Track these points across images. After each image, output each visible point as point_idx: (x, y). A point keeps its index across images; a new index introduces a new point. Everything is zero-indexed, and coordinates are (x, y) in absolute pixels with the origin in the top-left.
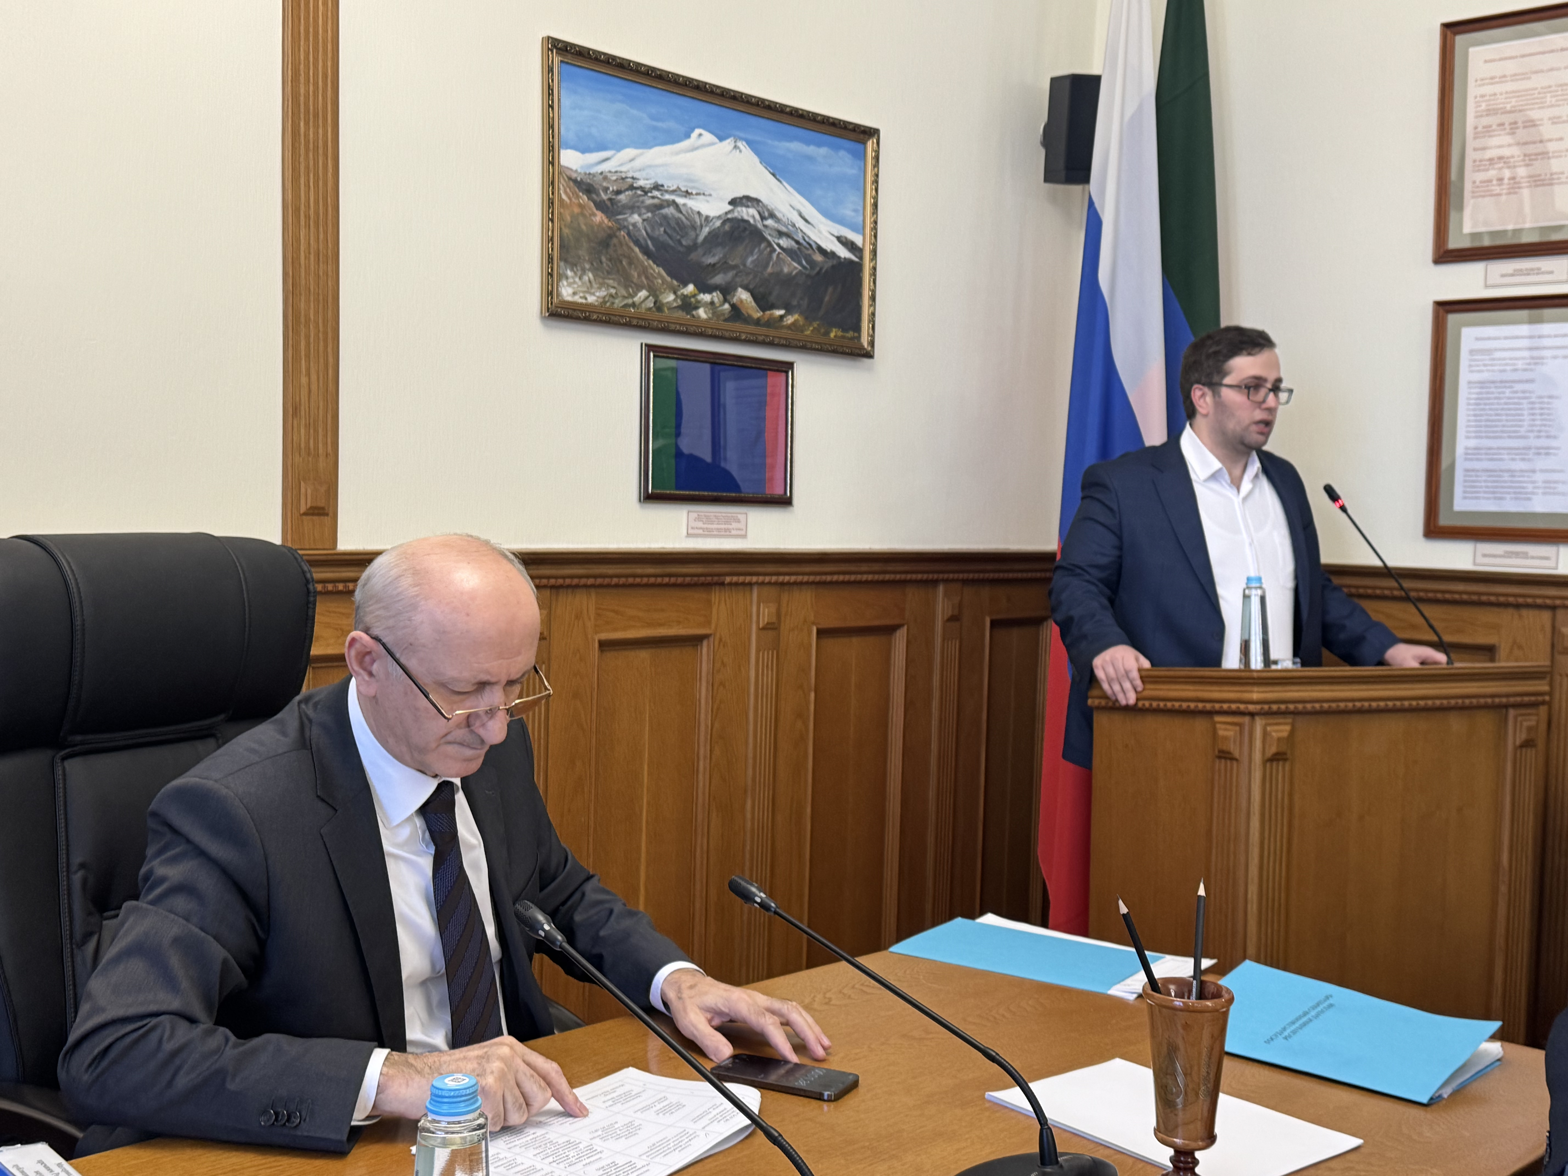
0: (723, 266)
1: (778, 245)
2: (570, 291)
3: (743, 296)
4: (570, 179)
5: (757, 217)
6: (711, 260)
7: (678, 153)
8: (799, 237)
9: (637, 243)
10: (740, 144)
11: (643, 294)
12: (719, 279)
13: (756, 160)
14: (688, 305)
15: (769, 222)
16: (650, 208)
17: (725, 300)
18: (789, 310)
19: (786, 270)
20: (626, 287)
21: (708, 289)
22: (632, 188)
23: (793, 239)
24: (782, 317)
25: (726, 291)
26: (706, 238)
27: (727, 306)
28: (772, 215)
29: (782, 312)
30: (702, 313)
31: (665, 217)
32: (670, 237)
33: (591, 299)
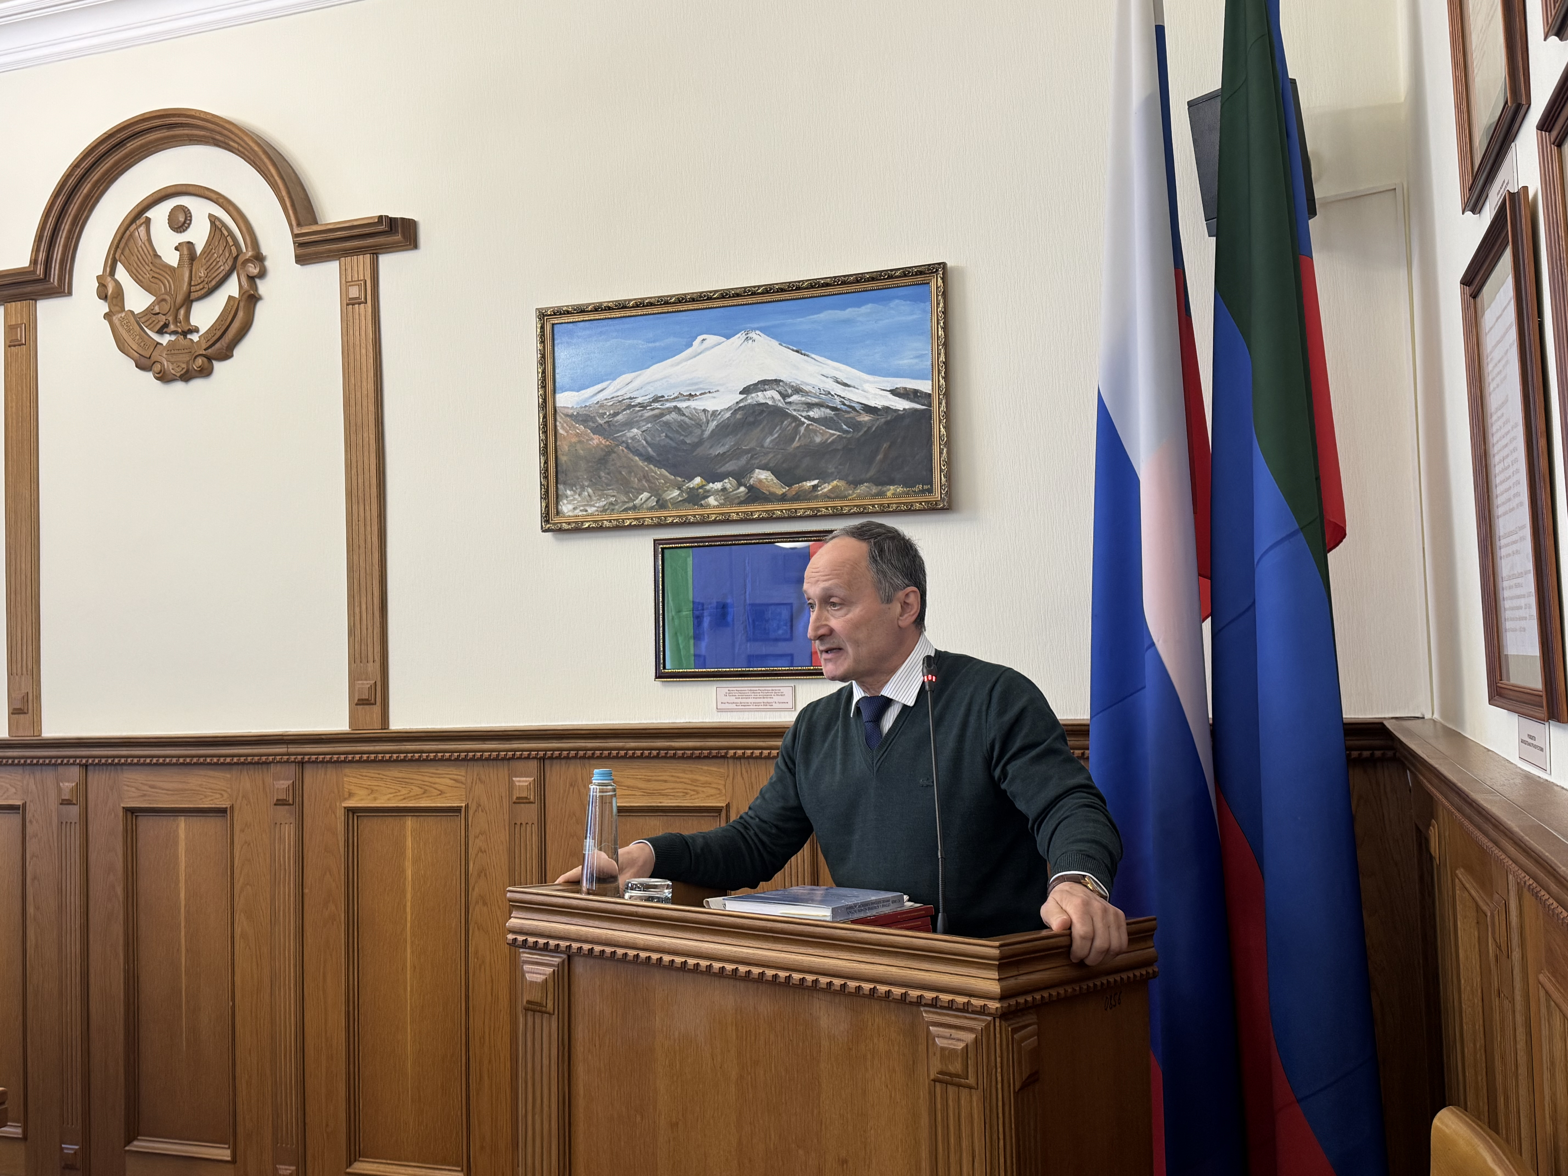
0: (735, 453)
1: (808, 418)
2: (571, 507)
3: (762, 476)
4: (567, 415)
5: (777, 396)
6: (720, 450)
7: (678, 364)
8: (837, 403)
9: (637, 453)
10: (752, 335)
11: (645, 495)
12: (730, 466)
13: (775, 343)
14: (695, 498)
15: (795, 398)
16: (647, 420)
17: (740, 484)
18: (824, 477)
19: (818, 440)
20: (626, 493)
21: (719, 478)
22: (630, 406)
23: (828, 407)
24: (815, 487)
25: (740, 476)
26: (713, 431)
27: (742, 489)
28: (797, 390)
29: (816, 482)
30: (712, 501)
31: (667, 424)
32: (671, 439)
33: (591, 510)
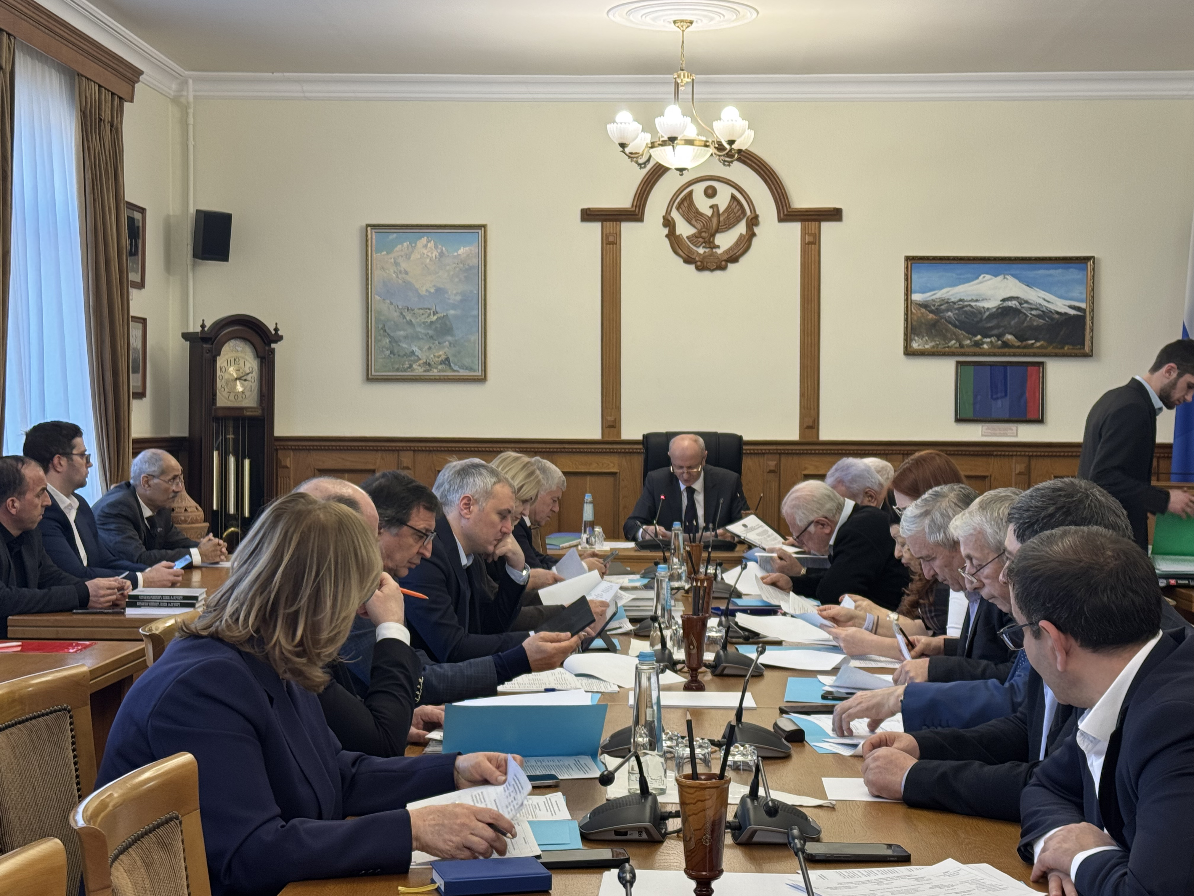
0: (998, 327)
1: (1031, 314)
2: (917, 345)
3: (1009, 337)
4: (916, 304)
5: (1017, 304)
6: (989, 325)
7: (973, 285)
8: (1044, 309)
9: (950, 323)
10: (1007, 277)
11: (953, 342)
12: (995, 332)
13: (1017, 281)
14: (977, 344)
15: (1025, 305)
16: (956, 309)
17: (999, 340)
18: (1037, 340)
19: (1035, 324)
20: (944, 340)
21: (990, 337)
22: (947, 302)
23: (1040, 310)
24: (1033, 344)
25: (999, 337)
26: (987, 317)
27: (1000, 342)
28: (1027, 302)
29: (1033, 341)
30: (985, 346)
31: (966, 312)
32: (967, 318)
33: (927, 347)
